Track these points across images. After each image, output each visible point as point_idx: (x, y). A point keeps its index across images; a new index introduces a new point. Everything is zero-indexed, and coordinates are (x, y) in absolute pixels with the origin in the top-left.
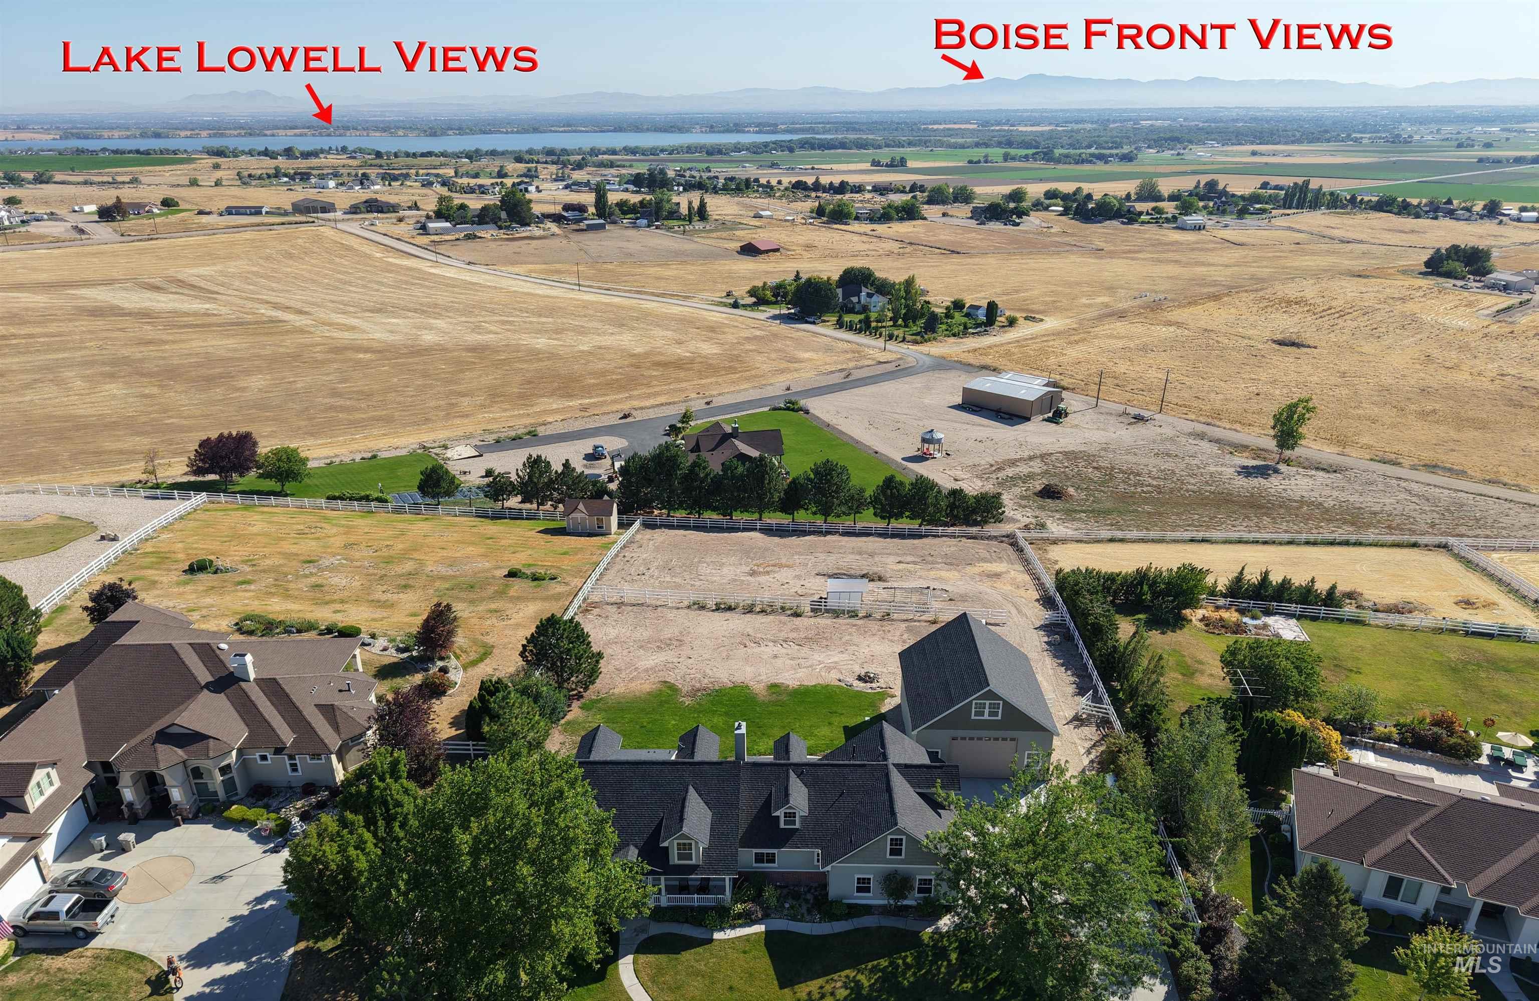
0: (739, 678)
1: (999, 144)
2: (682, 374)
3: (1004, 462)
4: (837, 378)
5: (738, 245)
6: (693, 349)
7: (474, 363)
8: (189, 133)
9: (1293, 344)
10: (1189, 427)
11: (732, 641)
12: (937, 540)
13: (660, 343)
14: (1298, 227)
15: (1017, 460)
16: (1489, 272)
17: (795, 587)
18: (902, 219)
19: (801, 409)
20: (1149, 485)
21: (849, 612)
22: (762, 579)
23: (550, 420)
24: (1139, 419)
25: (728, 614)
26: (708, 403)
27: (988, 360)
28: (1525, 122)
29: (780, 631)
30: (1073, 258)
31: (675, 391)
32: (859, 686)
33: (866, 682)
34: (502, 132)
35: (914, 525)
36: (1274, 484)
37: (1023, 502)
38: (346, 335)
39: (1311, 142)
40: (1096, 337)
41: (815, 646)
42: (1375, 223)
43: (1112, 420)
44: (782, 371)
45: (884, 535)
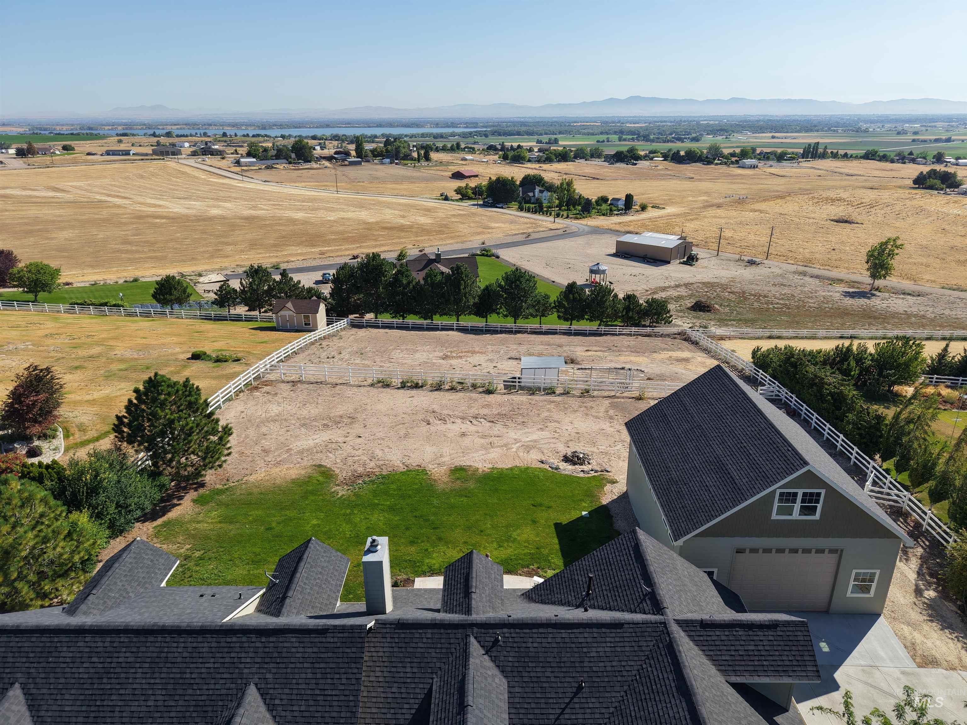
0: (414, 461)
1: (615, 133)
2: (403, 234)
3: (656, 288)
4: (521, 238)
5: (450, 174)
6: (413, 220)
7: (245, 226)
8: (110, 127)
9: (846, 222)
10: (793, 268)
11: (414, 417)
12: (616, 338)
13: (388, 217)
14: (817, 167)
15: (666, 287)
16: (960, 185)
17: (488, 367)
18: (559, 161)
19: (493, 255)
20: (778, 303)
21: (545, 389)
22: (453, 362)
23: (293, 259)
24: (752, 263)
25: (414, 392)
26: (421, 251)
27: (631, 229)
28: (934, 122)
29: (470, 407)
30: (674, 181)
31: (396, 243)
32: (567, 468)
33: (574, 464)
34: (307, 128)
35: (593, 326)
36: (877, 303)
37: (680, 314)
38: (153, 209)
39: (806, 131)
40: (705, 217)
41: (509, 423)
42: (866, 165)
43: (732, 263)
44: (479, 234)
45: (568, 333)
